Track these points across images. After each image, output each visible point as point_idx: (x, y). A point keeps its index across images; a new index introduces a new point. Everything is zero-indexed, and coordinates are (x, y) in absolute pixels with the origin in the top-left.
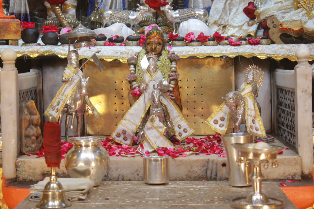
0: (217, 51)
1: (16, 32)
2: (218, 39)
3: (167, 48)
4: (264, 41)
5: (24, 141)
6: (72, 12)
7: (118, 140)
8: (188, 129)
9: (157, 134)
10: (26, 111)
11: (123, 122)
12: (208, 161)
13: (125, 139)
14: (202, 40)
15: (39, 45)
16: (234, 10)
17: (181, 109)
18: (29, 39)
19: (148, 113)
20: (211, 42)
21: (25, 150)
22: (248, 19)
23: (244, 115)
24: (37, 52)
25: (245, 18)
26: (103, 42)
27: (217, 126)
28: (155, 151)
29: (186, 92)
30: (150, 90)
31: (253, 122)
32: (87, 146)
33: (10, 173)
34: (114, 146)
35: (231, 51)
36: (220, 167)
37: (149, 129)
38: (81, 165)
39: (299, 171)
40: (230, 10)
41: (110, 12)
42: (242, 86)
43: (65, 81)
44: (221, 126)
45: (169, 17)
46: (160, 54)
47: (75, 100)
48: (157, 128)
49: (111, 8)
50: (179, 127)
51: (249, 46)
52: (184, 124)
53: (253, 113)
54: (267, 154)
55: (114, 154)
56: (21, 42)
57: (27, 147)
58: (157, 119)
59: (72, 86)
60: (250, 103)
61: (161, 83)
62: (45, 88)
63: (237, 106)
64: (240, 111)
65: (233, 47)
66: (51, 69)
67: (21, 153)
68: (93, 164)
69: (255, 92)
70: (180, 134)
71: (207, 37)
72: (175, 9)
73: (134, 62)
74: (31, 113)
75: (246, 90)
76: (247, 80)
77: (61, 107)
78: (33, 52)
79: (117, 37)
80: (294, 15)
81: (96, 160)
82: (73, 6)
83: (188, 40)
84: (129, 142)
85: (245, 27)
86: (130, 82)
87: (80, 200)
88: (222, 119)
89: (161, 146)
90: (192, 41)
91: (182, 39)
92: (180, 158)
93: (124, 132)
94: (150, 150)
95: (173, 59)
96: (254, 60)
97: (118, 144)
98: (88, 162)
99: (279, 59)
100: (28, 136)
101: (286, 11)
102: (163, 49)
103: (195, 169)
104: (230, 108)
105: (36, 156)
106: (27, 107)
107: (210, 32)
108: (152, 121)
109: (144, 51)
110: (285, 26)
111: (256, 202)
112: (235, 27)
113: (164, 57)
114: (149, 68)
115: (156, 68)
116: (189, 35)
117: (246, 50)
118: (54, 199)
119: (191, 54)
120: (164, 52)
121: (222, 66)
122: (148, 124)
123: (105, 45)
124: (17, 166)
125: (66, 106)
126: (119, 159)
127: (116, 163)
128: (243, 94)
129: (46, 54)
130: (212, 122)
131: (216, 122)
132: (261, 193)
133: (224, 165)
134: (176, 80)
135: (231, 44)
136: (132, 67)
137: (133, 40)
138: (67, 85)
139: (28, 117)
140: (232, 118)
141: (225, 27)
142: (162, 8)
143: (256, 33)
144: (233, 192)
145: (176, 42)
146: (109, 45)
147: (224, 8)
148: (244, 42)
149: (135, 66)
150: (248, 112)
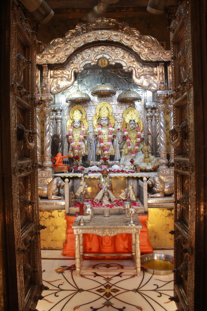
0: (123, 175)
1: (66, 169)
2: (123, 171)
3: (109, 174)
4: (135, 172)
5: (71, 203)
6: (81, 161)
7: (95, 202)
8: (115, 198)
9: (106, 201)
10: (71, 195)
11: (97, 197)
12: (120, 209)
13: (97, 201)
14: (118, 171)
15: (73, 173)
16: (127, 161)
17: (112, 191)
18: (70, 171)
19: (104, 194)
20: (121, 172)
21: (71, 205)
22: (131, 164)
23: (130, 194)
24: (72, 175)
25: (130, 163)
26: (90, 172)
27: (123, 197)
28: (106, 205)
29: (114, 186)
30: (104, 188)
31: (132, 196)
32: (89, 207)
33: (67, 212)
34: (94, 203)
35: (126, 175)
36: (123, 210)
37: (104, 199)
38: (87, 212)
39: (144, 211)
40: (126, 160)
41: (92, 162)
42: (129, 186)
43: (81, 185)
44: (124, 197)
45: (109, 163)
46: (107, 176)
47: (84, 191)
48: (106, 199)
49: (92, 161)
50: (112, 198)
51: (131, 173)
52: (113, 197)
53: (132, 194)
54: (134, 212)
55: (95, 206)
56: (68, 172)
57: (71, 204)
58: (106, 196)
59: (83, 187)
60: (131, 191)
61: (107, 186)
62: (74, 185)
63: (128, 192)
64: (129, 194)
65: (127, 174)
66: (76, 180)
67: (70, 206)
68: (90, 212)
69: (133, 188)
70: (112, 200)
71: (119, 171)
72: (110, 161)
73: (99, 179)
74: (72, 195)
75: (130, 187)
76: (130, 184)
77: (80, 193)
78: (71, 176)
79: (94, 171)
80: (144, 164)
81: (91, 211)
82: (81, 159)
83: (114, 172)
84: (98, 202)
85: (130, 166)
86: (99, 184)
87: (88, 222)
88: (124, 195)
89: (108, 204)
90: (115, 172)
91: (113, 171)
92: (113, 208)
93: (97, 199)
94: (104, 205)
95: (110, 178)
96: (133, 178)
97: (95, 203)
98: (89, 212)
99: (139, 177)
100: (72, 202)
101: (141, 162)
102: (107, 175)
103: (117, 211)
104: (126, 192)
105: (74, 207)
106: (71, 194)
107: (120, 169)
108: (105, 197)
109: (102, 175)
110: (141, 168)
111: (132, 223)
112: (128, 166)
113: (108, 177)
114: (104, 182)
115: (106, 182)
116: (115, 170)
117: (130, 175)
118: (82, 223)
119: (115, 176)
120: (108, 176)
121: (124, 179)
122: (104, 198)
123: (91, 173)
124: (69, 210)
125: (81, 192)
126: (96, 208)
127: (96, 209)
128: (129, 189)
129: (75, 176)
130: (121, 196)
131: (122, 196)
132: (133, 221)
133: (124, 210)
134: (111, 184)
135: (126, 173)
136: (99, 180)
137: (99, 172)
138: (81, 187)
139: (72, 197)
140: (127, 195)
141: (125, 165)
142: (107, 161)
143: (133, 168)
144: (126, 219)
145: (111, 172)
146: (92, 173)
147: (125, 160)
148: (130, 172)
149: (100, 179)
150: (131, 194)
